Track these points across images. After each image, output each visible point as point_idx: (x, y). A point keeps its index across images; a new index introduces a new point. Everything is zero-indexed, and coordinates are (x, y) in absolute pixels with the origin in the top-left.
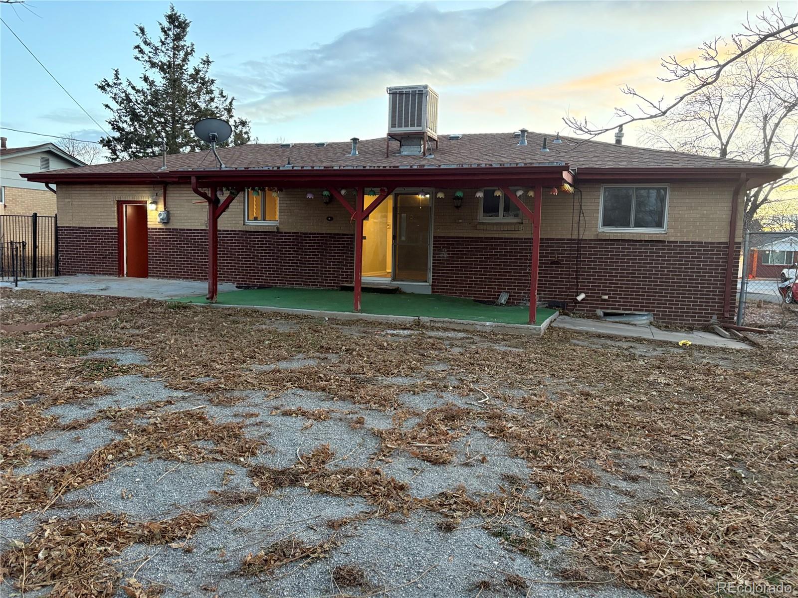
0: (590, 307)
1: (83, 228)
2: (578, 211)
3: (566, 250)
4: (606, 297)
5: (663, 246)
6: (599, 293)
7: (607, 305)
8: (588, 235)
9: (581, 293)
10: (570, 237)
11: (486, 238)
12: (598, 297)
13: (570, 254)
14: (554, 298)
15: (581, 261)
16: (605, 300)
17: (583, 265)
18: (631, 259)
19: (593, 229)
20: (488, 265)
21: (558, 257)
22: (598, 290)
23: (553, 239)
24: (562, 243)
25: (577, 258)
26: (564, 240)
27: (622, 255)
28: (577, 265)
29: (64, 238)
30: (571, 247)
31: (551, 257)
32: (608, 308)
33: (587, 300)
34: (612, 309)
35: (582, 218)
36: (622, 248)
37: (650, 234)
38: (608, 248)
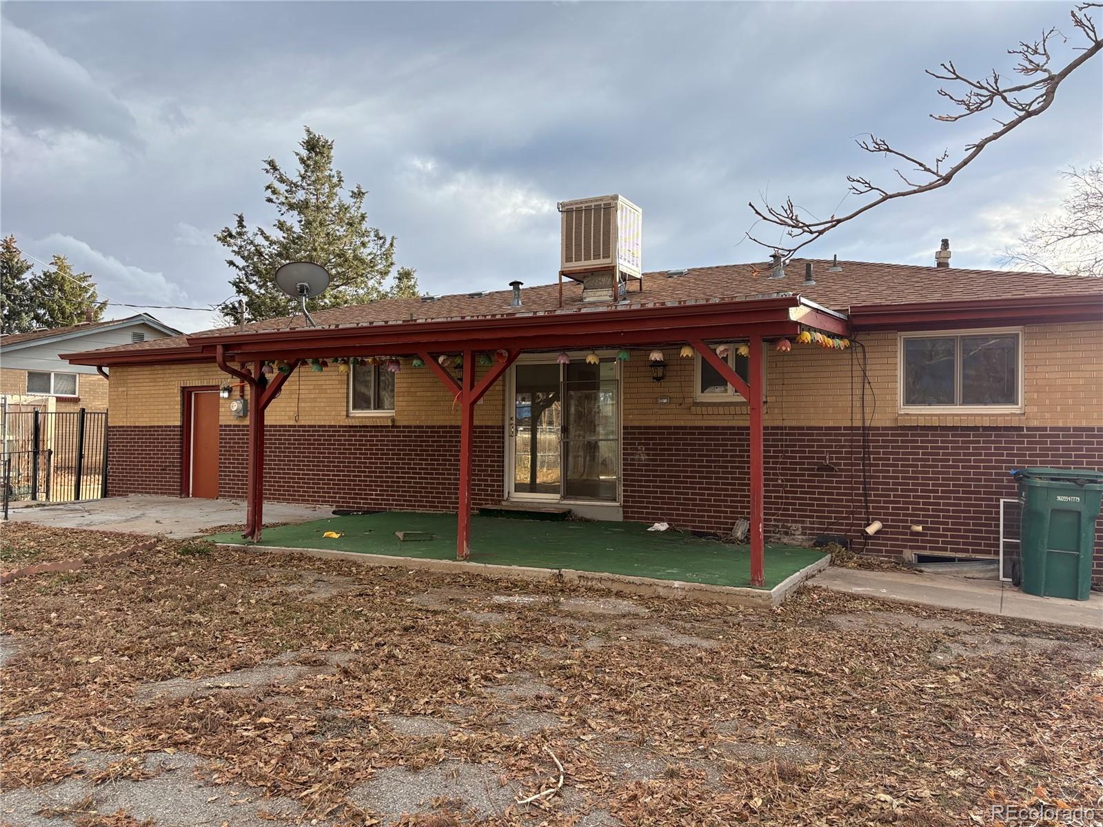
0: (892, 546)
1: (138, 427)
2: (860, 380)
3: (844, 447)
4: (919, 528)
5: (1018, 436)
6: (906, 521)
7: (923, 541)
8: (881, 419)
9: (874, 520)
10: (849, 425)
11: (707, 428)
12: (904, 527)
13: (851, 453)
14: (826, 529)
15: (871, 465)
16: (918, 533)
17: (875, 471)
18: (961, 461)
19: (889, 410)
20: (713, 472)
21: (831, 458)
22: (904, 515)
23: (820, 428)
24: (836, 435)
25: (863, 459)
26: (839, 428)
27: (944, 454)
28: (864, 471)
29: (116, 442)
30: (852, 441)
31: (819, 458)
32: (924, 548)
33: (887, 533)
34: (931, 549)
35: (867, 391)
36: (943, 442)
37: (993, 415)
38: (917, 441)
